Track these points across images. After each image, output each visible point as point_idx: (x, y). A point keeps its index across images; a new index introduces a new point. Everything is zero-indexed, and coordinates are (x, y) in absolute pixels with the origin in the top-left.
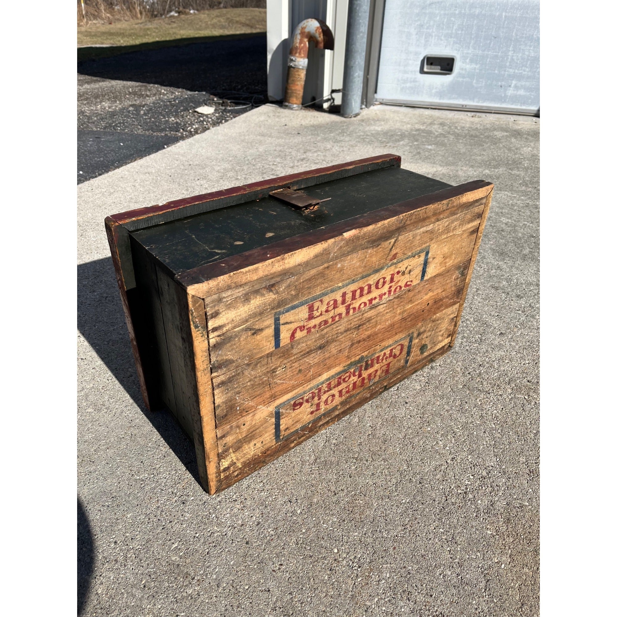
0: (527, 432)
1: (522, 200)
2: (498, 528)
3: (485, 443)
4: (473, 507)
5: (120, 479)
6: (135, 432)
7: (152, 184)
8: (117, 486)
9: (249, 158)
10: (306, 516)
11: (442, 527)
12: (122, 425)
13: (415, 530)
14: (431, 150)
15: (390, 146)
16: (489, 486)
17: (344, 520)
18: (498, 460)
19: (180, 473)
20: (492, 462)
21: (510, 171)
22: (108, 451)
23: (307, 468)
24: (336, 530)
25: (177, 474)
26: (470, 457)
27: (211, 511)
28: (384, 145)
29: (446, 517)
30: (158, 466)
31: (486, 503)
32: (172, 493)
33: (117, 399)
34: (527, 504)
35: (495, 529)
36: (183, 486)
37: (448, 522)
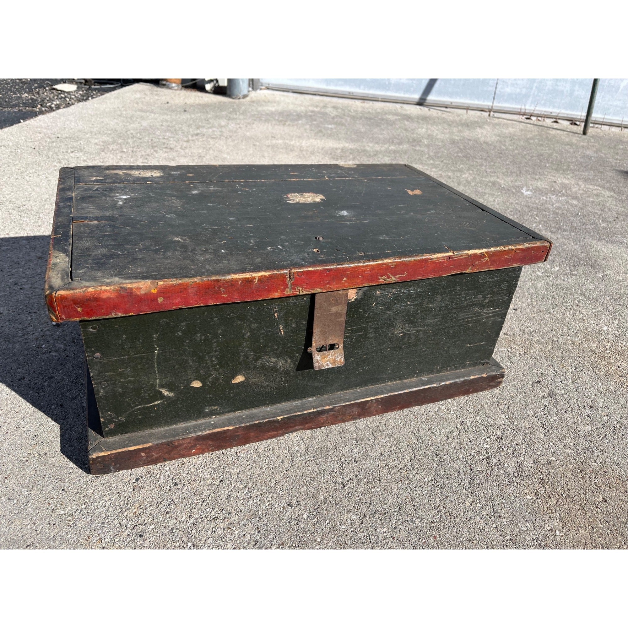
0: (524, 384)
1: (435, 172)
2: (536, 491)
3: (488, 402)
4: (501, 471)
5: (35, 518)
6: (45, 450)
7: (11, 157)
8: (31, 528)
9: (132, 131)
10: (316, 520)
11: (478, 501)
12: (22, 444)
13: (450, 511)
14: (332, 129)
15: (289, 125)
16: (509, 445)
17: (365, 516)
18: (507, 417)
19: (125, 495)
20: (502, 420)
21: (414, 148)
22: (6, 481)
23: (299, 460)
24: (359, 530)
25: (122, 498)
26: (478, 418)
27: (183, 539)
28: (283, 123)
29: (478, 489)
30: (89, 492)
31: (513, 465)
32: (120, 524)
33: (7, 410)
34: (554, 459)
35: (534, 492)
36: (135, 513)
37: (482, 494)
